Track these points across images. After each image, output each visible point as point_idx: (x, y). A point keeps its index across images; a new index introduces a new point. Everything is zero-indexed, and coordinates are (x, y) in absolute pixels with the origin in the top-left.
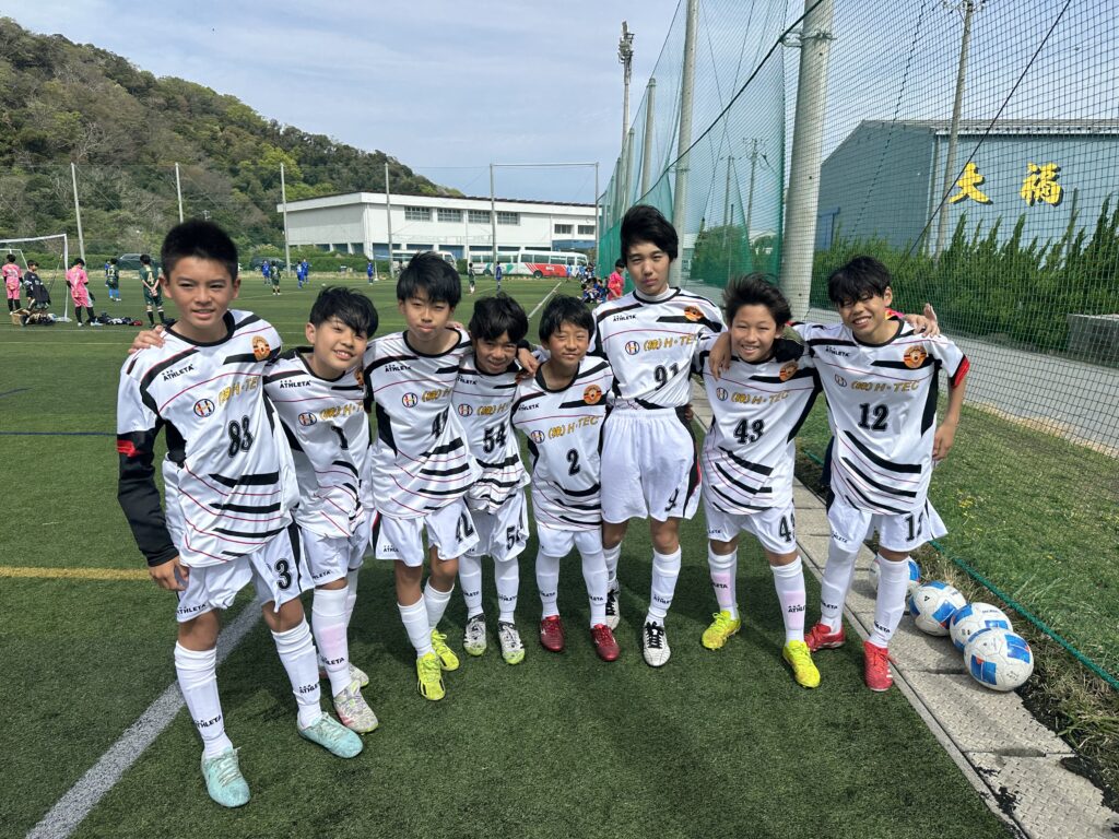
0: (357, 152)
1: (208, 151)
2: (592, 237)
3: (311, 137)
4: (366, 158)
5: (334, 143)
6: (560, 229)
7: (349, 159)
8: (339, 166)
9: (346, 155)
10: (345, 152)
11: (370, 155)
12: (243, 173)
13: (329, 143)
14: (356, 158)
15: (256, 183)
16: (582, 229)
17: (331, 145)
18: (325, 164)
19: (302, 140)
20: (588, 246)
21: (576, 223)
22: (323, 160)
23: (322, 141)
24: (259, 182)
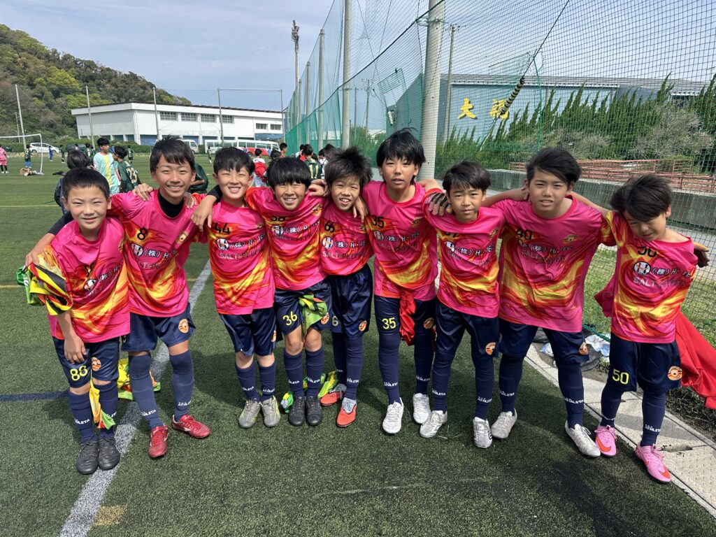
0: (116, 72)
1: (11, 71)
2: (280, 132)
3: (82, 61)
4: (122, 77)
5: (99, 66)
6: (259, 126)
7: (111, 78)
8: (104, 81)
9: (108, 74)
10: (107, 73)
11: (125, 75)
12: (38, 87)
13: (96, 66)
14: (116, 76)
15: (49, 94)
16: (273, 127)
17: (97, 67)
18: (94, 80)
19: (76, 64)
20: (278, 137)
21: (269, 123)
22: (92, 78)
23: (90, 65)
24: (51, 93)
